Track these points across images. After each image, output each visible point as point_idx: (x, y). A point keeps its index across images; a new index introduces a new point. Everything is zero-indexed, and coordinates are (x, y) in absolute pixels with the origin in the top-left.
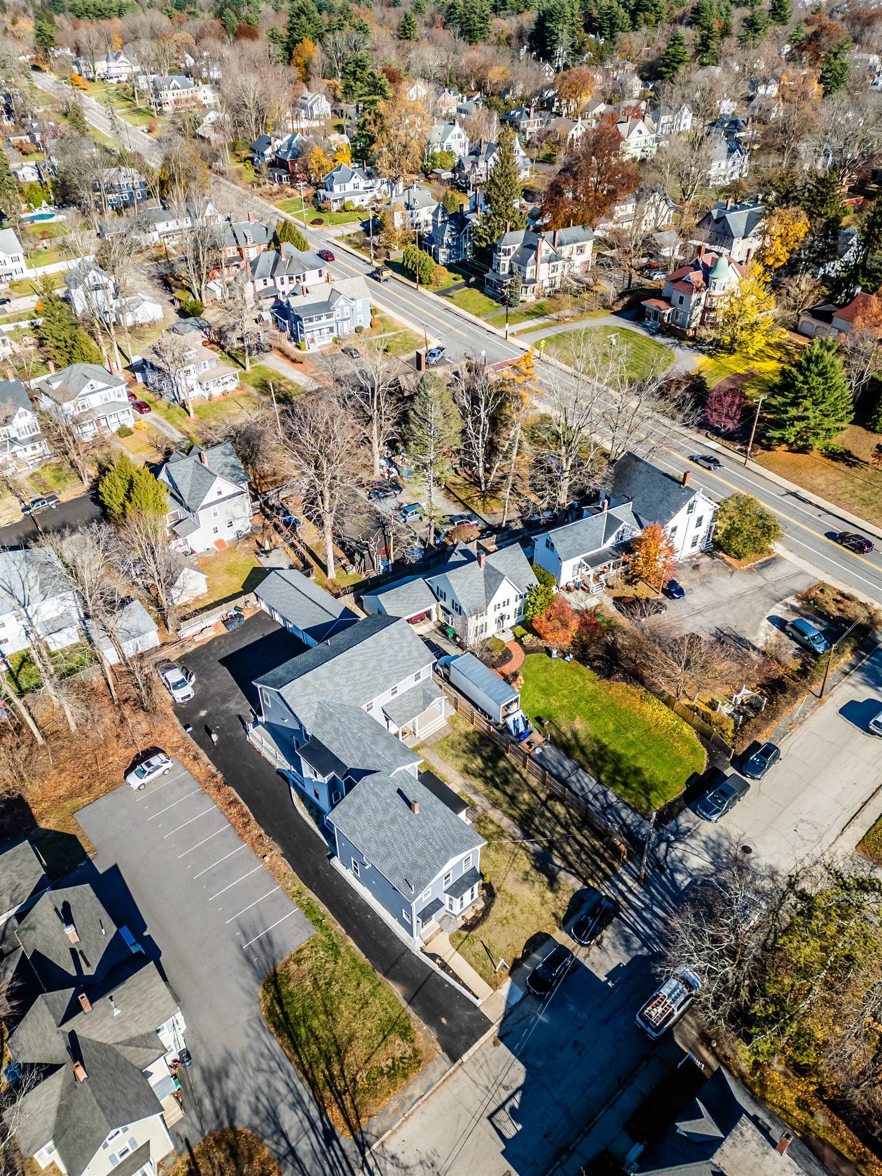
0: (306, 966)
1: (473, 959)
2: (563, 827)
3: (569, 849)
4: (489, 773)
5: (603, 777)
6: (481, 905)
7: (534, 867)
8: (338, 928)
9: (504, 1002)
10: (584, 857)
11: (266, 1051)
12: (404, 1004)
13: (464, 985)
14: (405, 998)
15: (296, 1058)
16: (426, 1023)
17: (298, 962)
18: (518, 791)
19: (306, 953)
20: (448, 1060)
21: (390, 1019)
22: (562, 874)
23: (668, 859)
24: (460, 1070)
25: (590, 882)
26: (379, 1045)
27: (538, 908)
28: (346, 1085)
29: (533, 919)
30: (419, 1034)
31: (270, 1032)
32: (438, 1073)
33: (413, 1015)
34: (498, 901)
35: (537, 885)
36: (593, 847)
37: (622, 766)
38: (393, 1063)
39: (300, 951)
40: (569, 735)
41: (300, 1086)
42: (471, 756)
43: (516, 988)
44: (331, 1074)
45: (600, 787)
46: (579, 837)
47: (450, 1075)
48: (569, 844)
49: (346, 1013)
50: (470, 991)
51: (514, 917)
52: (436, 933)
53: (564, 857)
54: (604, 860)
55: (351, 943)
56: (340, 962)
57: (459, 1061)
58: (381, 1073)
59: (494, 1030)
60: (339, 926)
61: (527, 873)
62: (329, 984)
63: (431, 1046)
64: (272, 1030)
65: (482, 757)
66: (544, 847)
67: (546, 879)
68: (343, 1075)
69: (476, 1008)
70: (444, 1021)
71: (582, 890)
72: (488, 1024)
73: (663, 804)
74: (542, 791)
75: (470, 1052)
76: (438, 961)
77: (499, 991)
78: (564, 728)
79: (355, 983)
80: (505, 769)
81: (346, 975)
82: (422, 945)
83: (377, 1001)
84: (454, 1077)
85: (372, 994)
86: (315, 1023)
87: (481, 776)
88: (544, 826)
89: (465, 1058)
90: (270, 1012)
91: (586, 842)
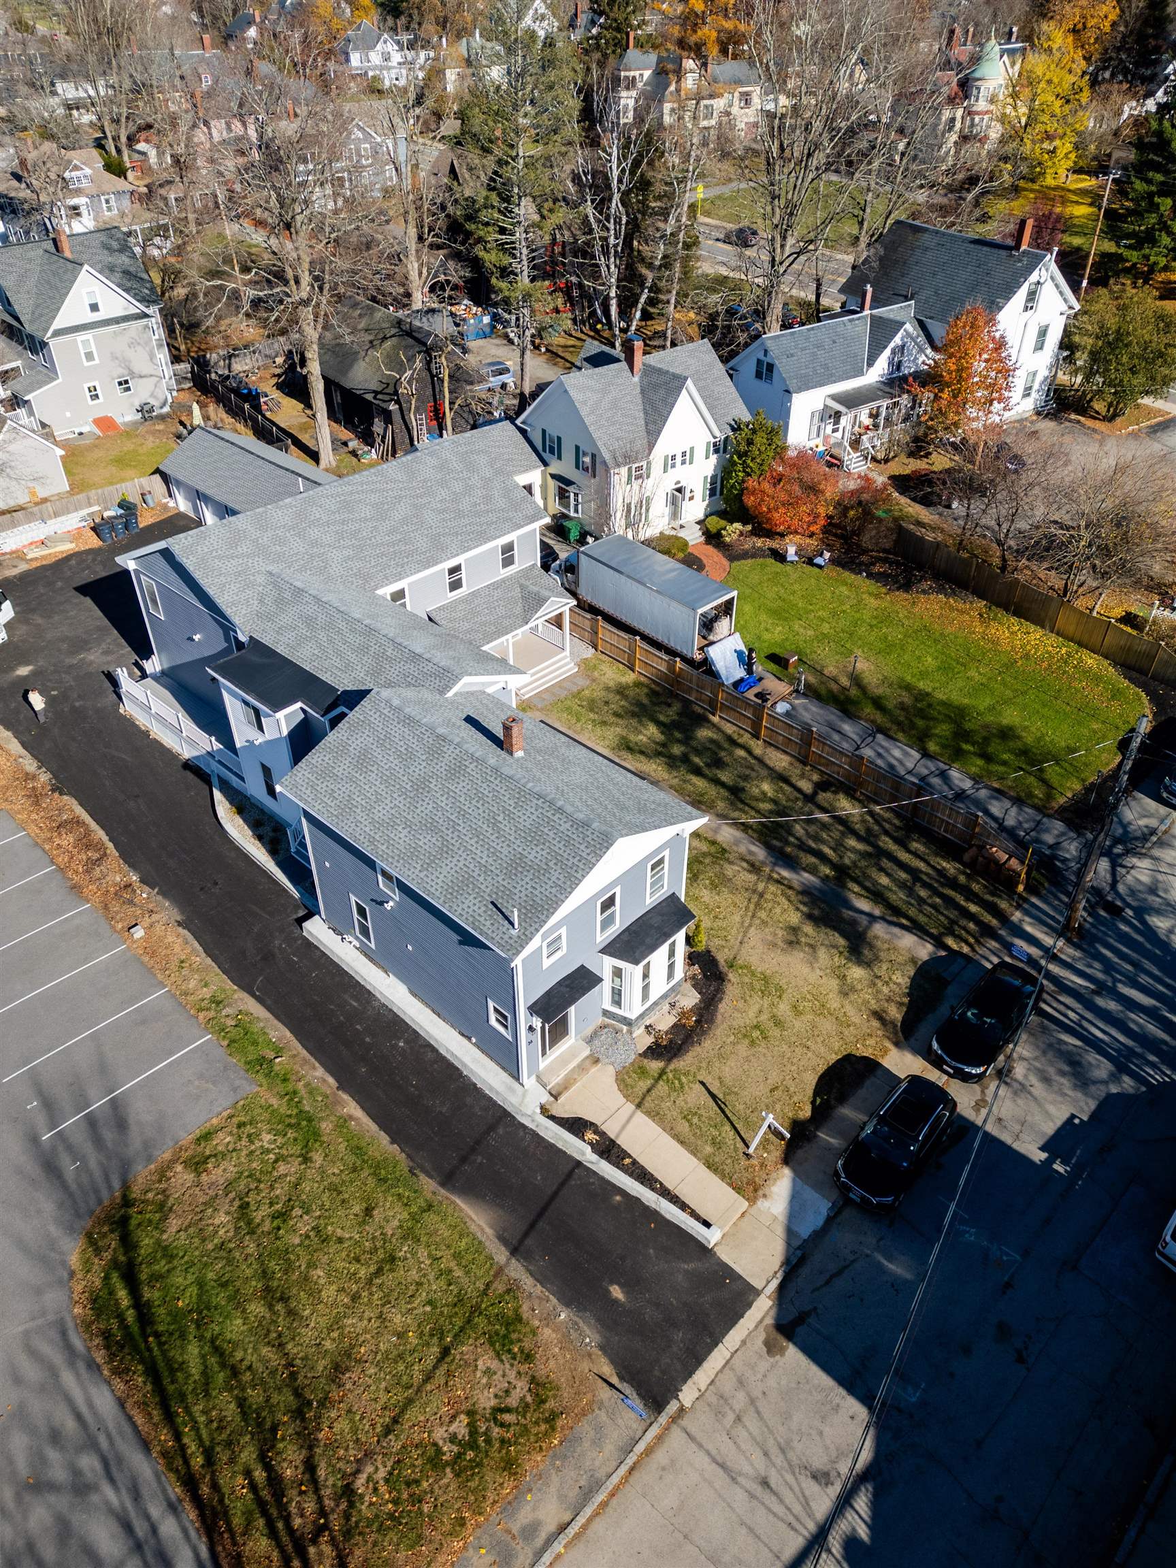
0: (218, 1174)
1: (683, 1127)
2: (859, 838)
3: (884, 880)
4: (677, 750)
5: (932, 747)
6: (691, 999)
7: (809, 917)
8: (319, 1075)
9: (780, 1231)
10: (923, 893)
11: (70, 1424)
12: (501, 1255)
13: (665, 1193)
14: (502, 1239)
15: (165, 1435)
16: (567, 1304)
17: (197, 1164)
18: (746, 778)
19: (223, 1140)
20: (637, 1402)
21: (460, 1301)
22: (879, 929)
23: (1121, 888)
24: (676, 1434)
25: (950, 942)
26: (428, 1378)
27: (834, 1002)
28: (322, 1512)
29: (827, 1025)
30: (547, 1333)
31: (92, 1366)
32: (610, 1448)
33: (528, 1283)
34: (732, 990)
35: (822, 953)
36: (941, 872)
37: (968, 726)
38: (472, 1426)
39: (207, 1136)
40: (845, 682)
41: (169, 1528)
42: (634, 722)
43: (810, 1194)
44: (275, 1480)
45: (932, 766)
46: (904, 856)
47: (649, 1451)
48: (882, 869)
49: (329, 1293)
50: (683, 1206)
51: (778, 1023)
52: (581, 1068)
53: (877, 895)
54: (971, 896)
55: (352, 1108)
56: (318, 1158)
57: (673, 1407)
58: (435, 1461)
59: (762, 1309)
60: (320, 1072)
61: (794, 930)
62: (283, 1216)
63: (585, 1366)
64: (100, 1356)
65: (658, 723)
66: (825, 879)
67: (842, 942)
68: (314, 1481)
69: (704, 1251)
70: (617, 1292)
71: (933, 961)
72: (743, 1295)
73: (1078, 787)
74: (802, 776)
75: (702, 1376)
76: (590, 1136)
77: (762, 1204)
78: (831, 670)
79: (357, 1209)
80: (712, 741)
81: (334, 1189)
82: (545, 1098)
83: (422, 1253)
84: (660, 1456)
85: (409, 1235)
86: (235, 1327)
87: (658, 754)
88: (816, 838)
89: (687, 1395)
90: (100, 1304)
91: (922, 865)
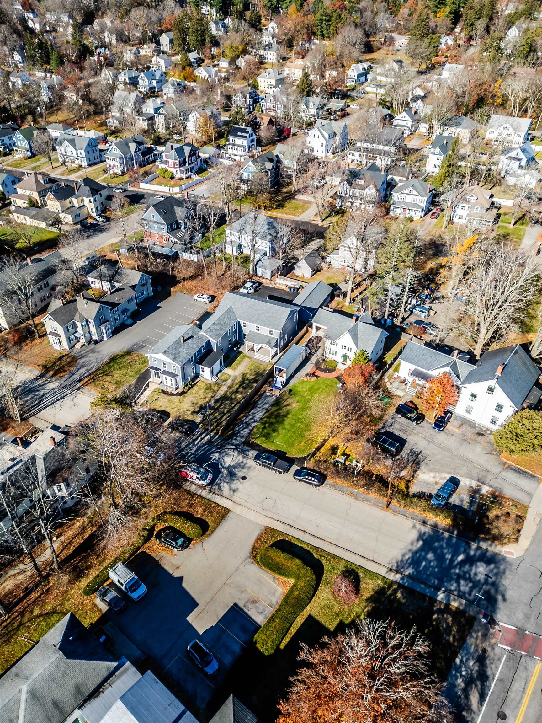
1: (150, 397)
2: (228, 411)
3: (216, 415)
4: (247, 382)
5: (265, 419)
6: (175, 392)
7: (201, 405)
10: (214, 420)
11: (103, 358)
14: (131, 384)
15: (102, 366)
17: (137, 356)
21: (121, 383)
22: (201, 415)
23: (226, 450)
25: (201, 425)
26: (111, 383)
27: (181, 410)
28: (96, 379)
29: (175, 410)
31: (110, 358)
34: (179, 397)
35: (193, 408)
37: (276, 425)
40: (286, 403)
41: (93, 369)
42: (254, 374)
44: (99, 375)
45: (258, 420)
48: (219, 414)
49: (121, 372)
51: (174, 404)
53: (211, 414)
58: (102, 386)
61: (197, 404)
62: (131, 365)
65: (256, 378)
66: (214, 407)
67: (196, 410)
68: (99, 378)
71: (196, 423)
73: (259, 443)
76: (146, 387)
78: (290, 400)
79: (133, 371)
82: (151, 381)
83: (127, 378)
85: (130, 376)
86: (115, 366)
87: (244, 380)
90: (117, 355)
91: (223, 420)
